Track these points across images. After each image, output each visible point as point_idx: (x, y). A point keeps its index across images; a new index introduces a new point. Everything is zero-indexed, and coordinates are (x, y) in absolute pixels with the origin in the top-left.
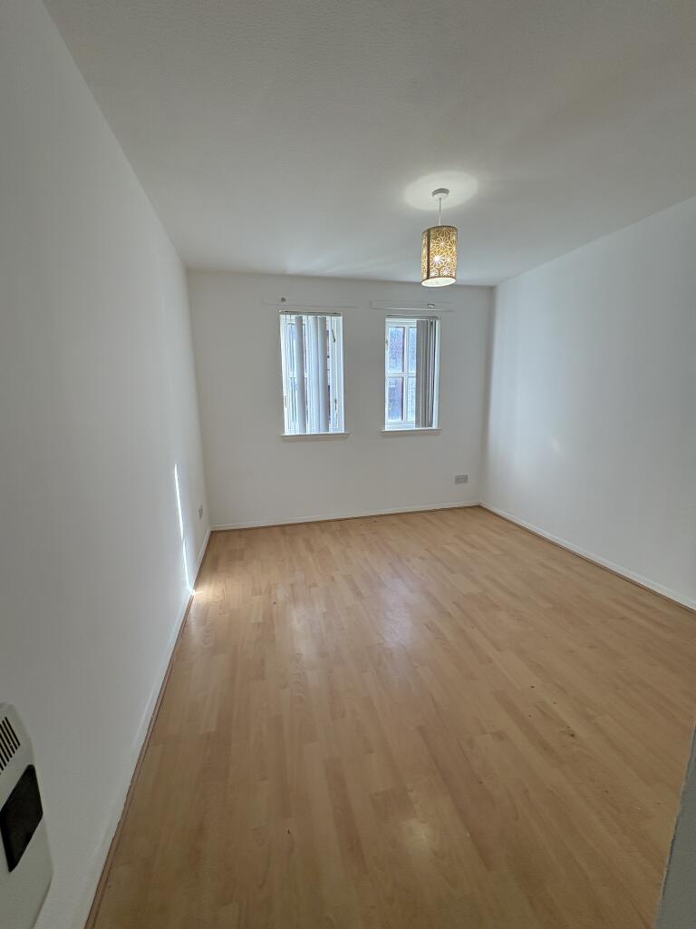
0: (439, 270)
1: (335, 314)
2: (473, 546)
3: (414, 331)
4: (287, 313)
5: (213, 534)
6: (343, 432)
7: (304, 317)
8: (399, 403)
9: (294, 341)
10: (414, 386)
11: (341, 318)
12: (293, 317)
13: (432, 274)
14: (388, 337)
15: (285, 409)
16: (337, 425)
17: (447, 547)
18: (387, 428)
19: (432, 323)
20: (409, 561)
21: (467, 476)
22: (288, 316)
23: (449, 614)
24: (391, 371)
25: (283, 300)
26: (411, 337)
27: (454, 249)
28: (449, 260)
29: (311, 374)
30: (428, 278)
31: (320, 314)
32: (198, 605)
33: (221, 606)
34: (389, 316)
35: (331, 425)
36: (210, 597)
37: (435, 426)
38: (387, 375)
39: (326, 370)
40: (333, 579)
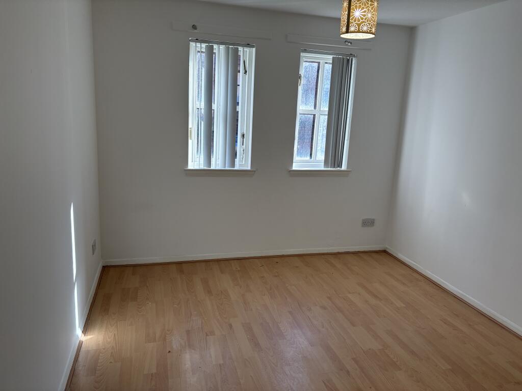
0: (359, 25)
1: (248, 45)
2: (376, 297)
3: (329, 67)
4: (197, 40)
5: (105, 269)
6: (249, 168)
7: (215, 46)
8: (308, 141)
9: (203, 70)
10: (326, 124)
11: (254, 49)
12: (204, 45)
13: (352, 29)
14: (302, 72)
15: (190, 142)
16: (244, 162)
17: (350, 296)
18: (295, 167)
19: (348, 60)
20: (310, 310)
21: (374, 220)
22: (198, 45)
23: (348, 372)
24: (303, 107)
25: (194, 27)
26: (325, 72)
27: (376, 4)
28: (370, 15)
29: (219, 105)
30: (347, 32)
31: (233, 43)
32: (88, 352)
33: (112, 353)
34: (305, 51)
35: (237, 160)
36: (101, 342)
37: (344, 167)
38: (299, 111)
39: (235, 103)
40: (231, 326)
